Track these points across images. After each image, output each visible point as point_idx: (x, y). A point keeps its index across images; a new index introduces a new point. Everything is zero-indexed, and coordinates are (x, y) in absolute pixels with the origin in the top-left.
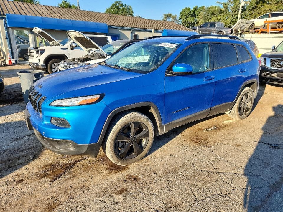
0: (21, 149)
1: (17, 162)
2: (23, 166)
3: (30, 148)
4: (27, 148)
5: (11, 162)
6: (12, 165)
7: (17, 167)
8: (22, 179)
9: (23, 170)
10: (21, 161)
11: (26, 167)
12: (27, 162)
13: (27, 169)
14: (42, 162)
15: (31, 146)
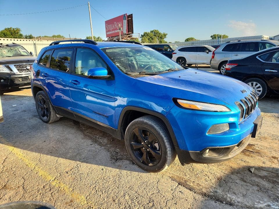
0: (256, 188)
1: (269, 175)
2: (265, 168)
3: (245, 182)
4: (248, 184)
5: (275, 179)
6: (275, 175)
7: (271, 170)
8: (272, 158)
9: (268, 164)
10: (264, 173)
11: (264, 165)
12: (259, 169)
13: (264, 163)
14: (247, 160)
15: (243, 183)
